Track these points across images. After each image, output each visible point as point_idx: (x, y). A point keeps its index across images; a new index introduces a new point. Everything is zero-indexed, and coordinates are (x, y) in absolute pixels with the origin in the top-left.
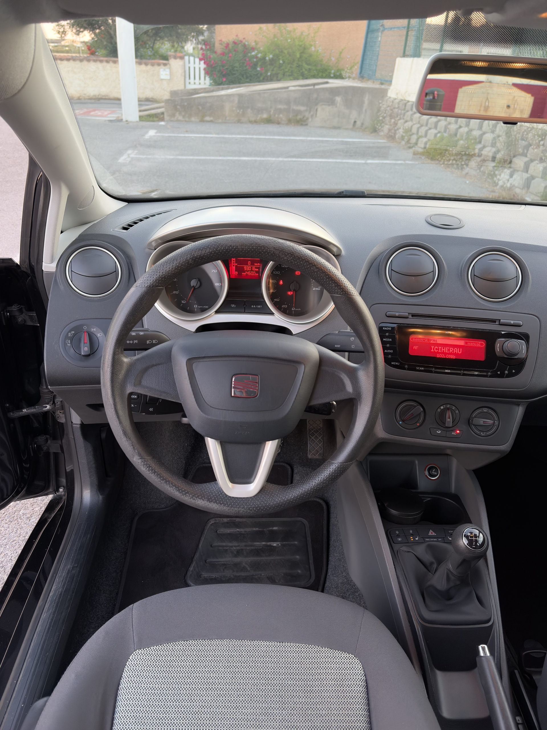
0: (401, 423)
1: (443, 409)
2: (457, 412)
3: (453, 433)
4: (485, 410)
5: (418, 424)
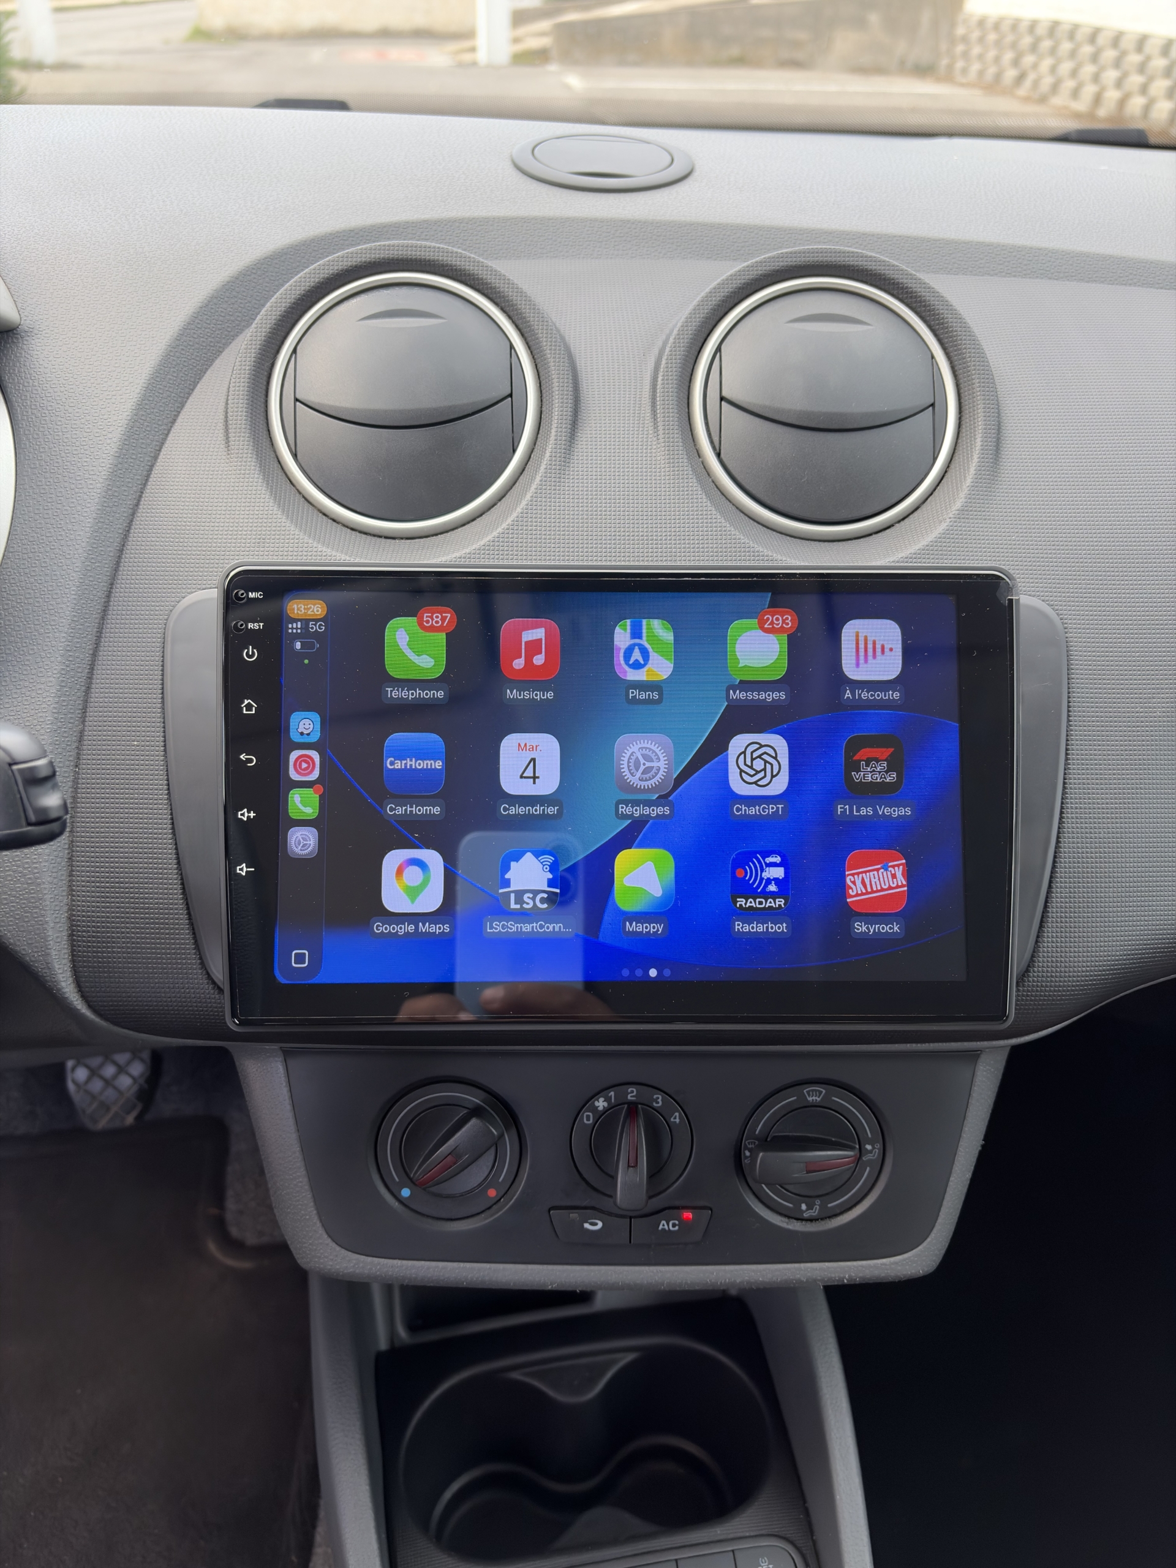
0: (406, 1193)
1: (605, 1110)
2: (676, 1118)
3: (663, 1225)
4: (814, 1095)
5: (492, 1193)
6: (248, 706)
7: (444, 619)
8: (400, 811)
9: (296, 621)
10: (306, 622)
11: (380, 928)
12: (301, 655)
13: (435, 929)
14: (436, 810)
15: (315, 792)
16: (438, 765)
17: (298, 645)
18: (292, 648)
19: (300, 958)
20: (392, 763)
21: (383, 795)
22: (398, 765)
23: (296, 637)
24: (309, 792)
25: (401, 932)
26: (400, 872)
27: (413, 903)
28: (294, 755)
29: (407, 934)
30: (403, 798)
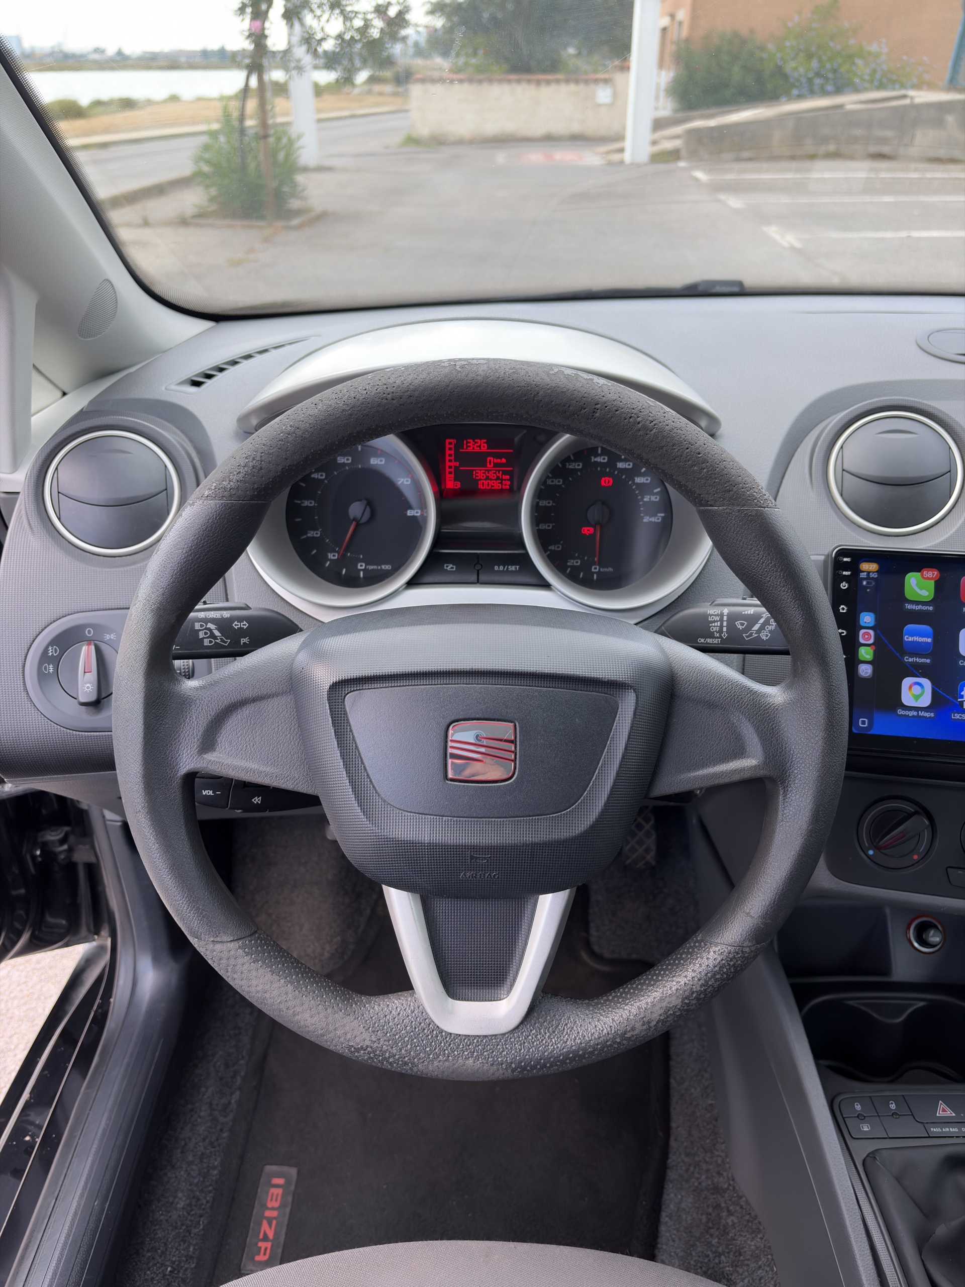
0: (871, 852)
5: (916, 857)
6: (843, 609)
7: (933, 574)
8: (911, 660)
9: (864, 572)
10: (869, 573)
11: (900, 712)
12: (866, 587)
13: (927, 715)
14: (928, 661)
15: (872, 648)
16: (929, 640)
17: (865, 583)
18: (862, 583)
19: (863, 723)
20: (907, 638)
21: (904, 653)
22: (910, 639)
23: (864, 579)
24: (868, 648)
25: (911, 715)
26: (910, 687)
27: (916, 701)
28: (862, 632)
29: (913, 716)
30: (912, 655)
